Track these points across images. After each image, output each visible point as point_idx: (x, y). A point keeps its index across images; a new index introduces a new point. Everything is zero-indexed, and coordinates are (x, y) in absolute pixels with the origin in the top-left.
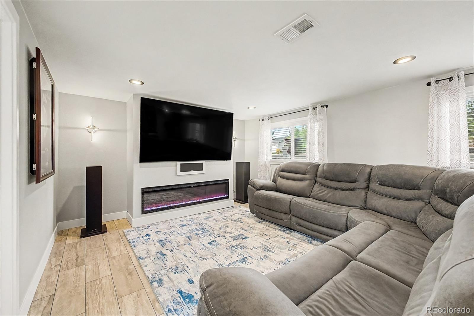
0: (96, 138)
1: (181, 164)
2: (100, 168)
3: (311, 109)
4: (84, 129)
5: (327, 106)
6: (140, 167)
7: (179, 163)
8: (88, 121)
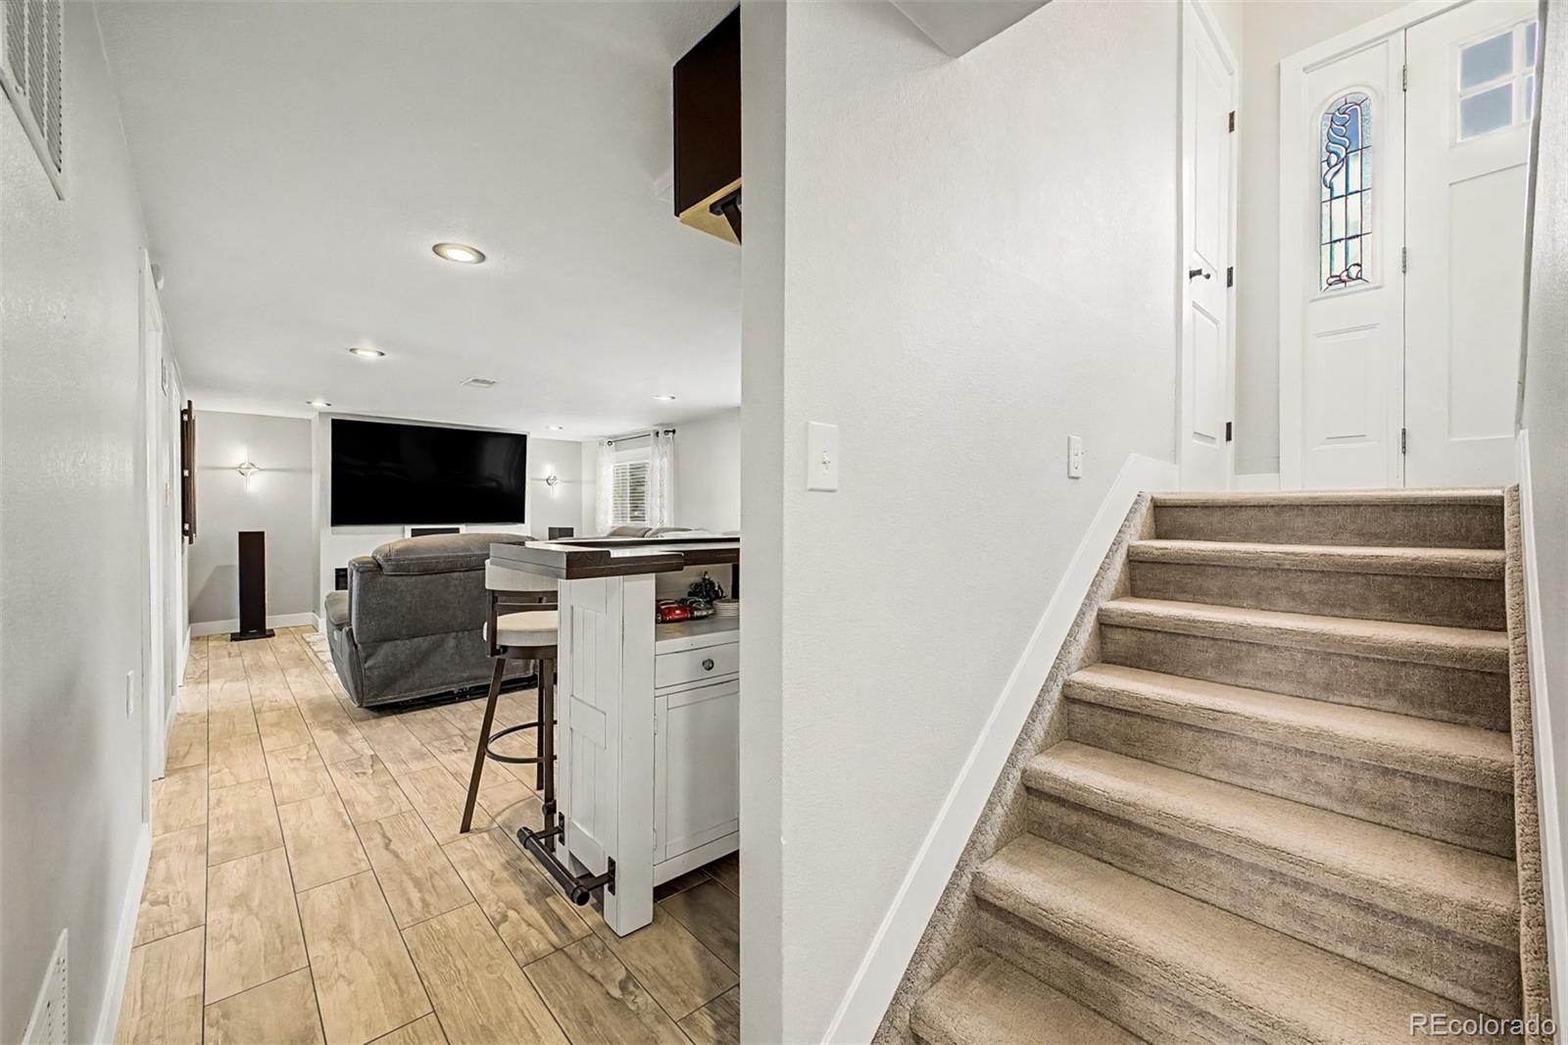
0: (256, 484)
1: (412, 530)
2: (262, 534)
3: (652, 434)
4: (235, 468)
5: (674, 432)
6: (333, 534)
7: (408, 528)
8: (240, 455)
